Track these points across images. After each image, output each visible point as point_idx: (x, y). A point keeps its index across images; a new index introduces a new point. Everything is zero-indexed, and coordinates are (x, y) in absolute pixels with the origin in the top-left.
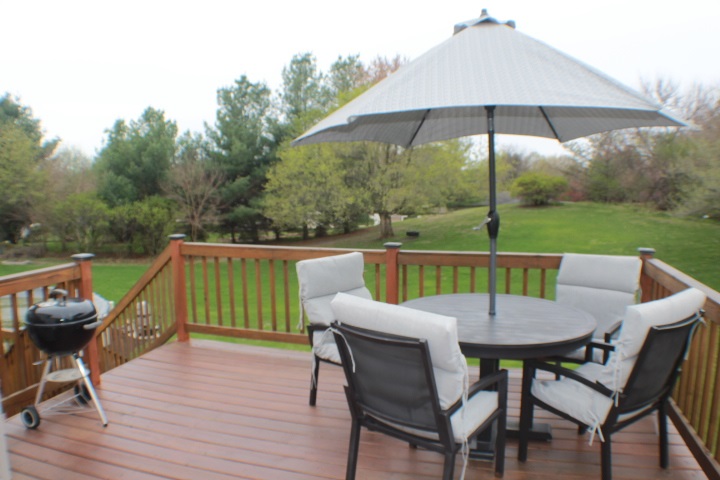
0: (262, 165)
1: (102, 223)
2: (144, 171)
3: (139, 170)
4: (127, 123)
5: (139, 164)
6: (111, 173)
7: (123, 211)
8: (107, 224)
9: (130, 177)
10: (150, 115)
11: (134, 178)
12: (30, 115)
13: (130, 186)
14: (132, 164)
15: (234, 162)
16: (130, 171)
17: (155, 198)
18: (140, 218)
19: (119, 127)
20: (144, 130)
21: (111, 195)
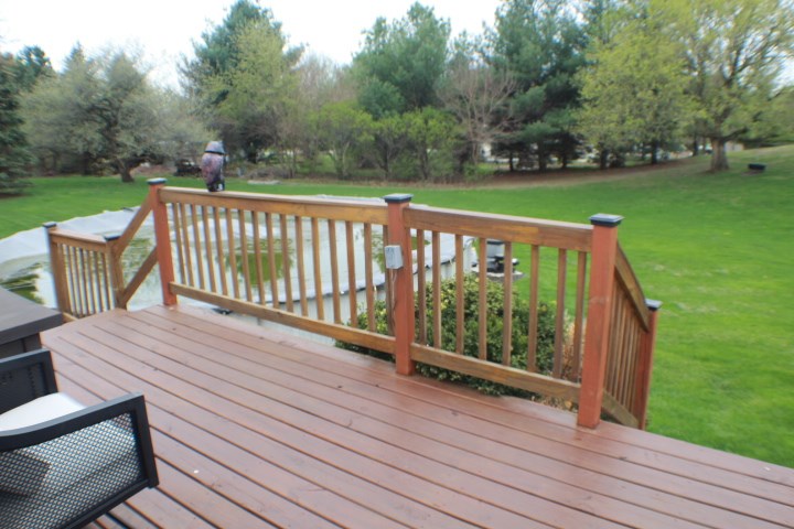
0: (558, 73)
1: (367, 138)
2: (413, 78)
3: (408, 76)
4: (389, 22)
5: (409, 68)
6: (375, 79)
7: (391, 123)
8: (373, 138)
9: (397, 84)
10: (417, 12)
11: (402, 86)
12: (272, 17)
13: (398, 95)
14: (400, 68)
15: (524, 69)
16: (397, 77)
17: (428, 110)
18: (412, 133)
19: (380, 27)
20: (411, 30)
21: (376, 105)
